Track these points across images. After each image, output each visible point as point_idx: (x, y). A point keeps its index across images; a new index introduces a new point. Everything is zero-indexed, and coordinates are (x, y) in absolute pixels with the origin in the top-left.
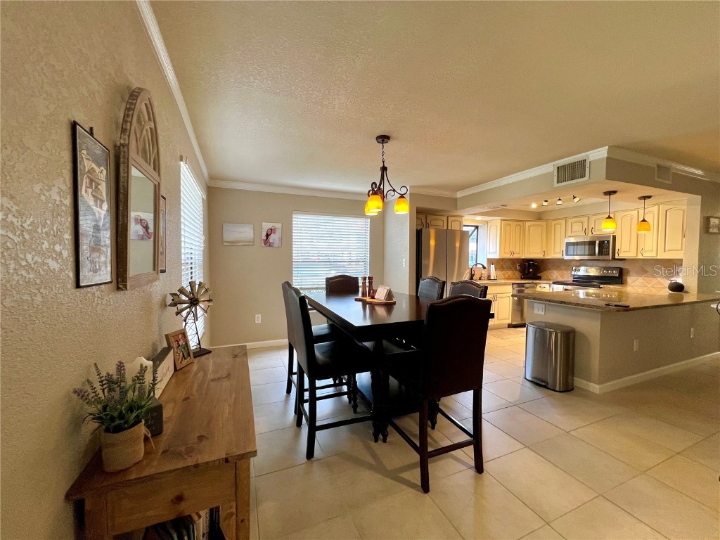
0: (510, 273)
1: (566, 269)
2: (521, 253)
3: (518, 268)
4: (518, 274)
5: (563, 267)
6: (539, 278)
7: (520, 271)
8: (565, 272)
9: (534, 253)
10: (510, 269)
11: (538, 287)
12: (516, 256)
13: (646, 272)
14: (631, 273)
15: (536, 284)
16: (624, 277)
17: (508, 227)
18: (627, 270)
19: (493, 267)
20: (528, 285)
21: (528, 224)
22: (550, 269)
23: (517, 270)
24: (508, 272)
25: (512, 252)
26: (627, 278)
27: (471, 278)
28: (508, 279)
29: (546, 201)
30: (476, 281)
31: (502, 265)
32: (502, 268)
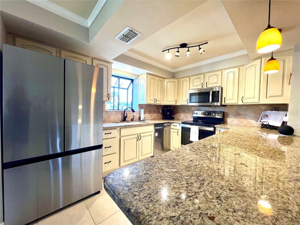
0: (155, 115)
1: (189, 113)
2: (161, 101)
3: (161, 111)
4: (160, 116)
5: (187, 111)
6: (173, 119)
7: (162, 114)
8: (188, 114)
9: (169, 101)
10: (155, 112)
11: (172, 125)
12: (158, 103)
13: (240, 115)
14: (230, 116)
15: (171, 123)
16: (225, 119)
17: (152, 80)
18: (227, 113)
19: (142, 111)
20: (165, 125)
21: (166, 80)
22: (180, 113)
23: (160, 113)
24: (154, 114)
25: (156, 100)
26: (227, 119)
27: (124, 119)
28: (154, 119)
29: (178, 52)
30: (128, 121)
31: (150, 109)
32: (150, 112)
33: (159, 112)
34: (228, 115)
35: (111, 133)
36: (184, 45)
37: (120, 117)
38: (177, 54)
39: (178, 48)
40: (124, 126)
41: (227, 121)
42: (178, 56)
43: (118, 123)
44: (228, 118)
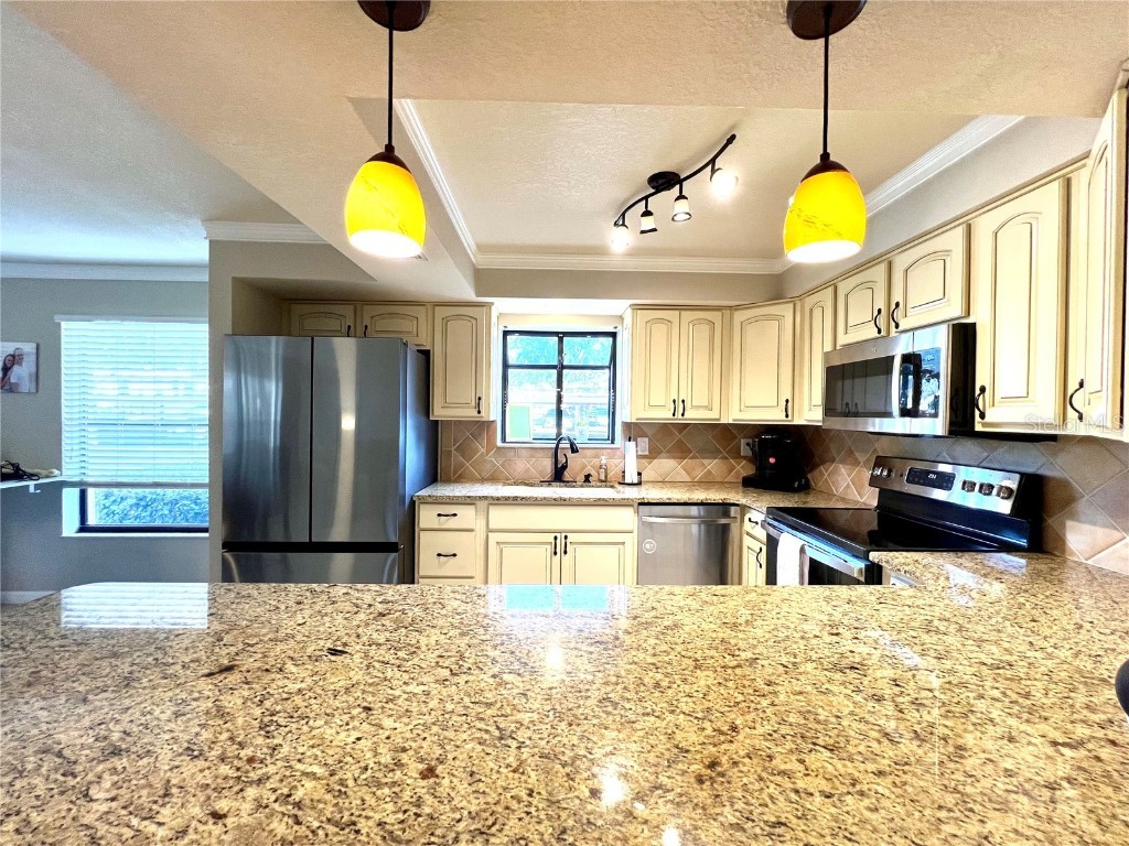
0: (712, 465)
4: (744, 469)
7: (749, 461)
11: (746, 519)
15: (743, 507)
16: (1053, 522)
23: (745, 458)
24: (706, 462)
25: (679, 404)
26: (1063, 526)
27: (558, 475)
28: (707, 483)
29: (647, 213)
30: (568, 484)
31: (680, 441)
32: (681, 451)
33: (737, 455)
34: (1068, 501)
35: (455, 515)
36: (664, 181)
37: (547, 466)
38: (648, 223)
39: (646, 198)
40: (498, 499)
41: (1061, 542)
42: (655, 230)
43: (532, 485)
44: (1069, 524)
